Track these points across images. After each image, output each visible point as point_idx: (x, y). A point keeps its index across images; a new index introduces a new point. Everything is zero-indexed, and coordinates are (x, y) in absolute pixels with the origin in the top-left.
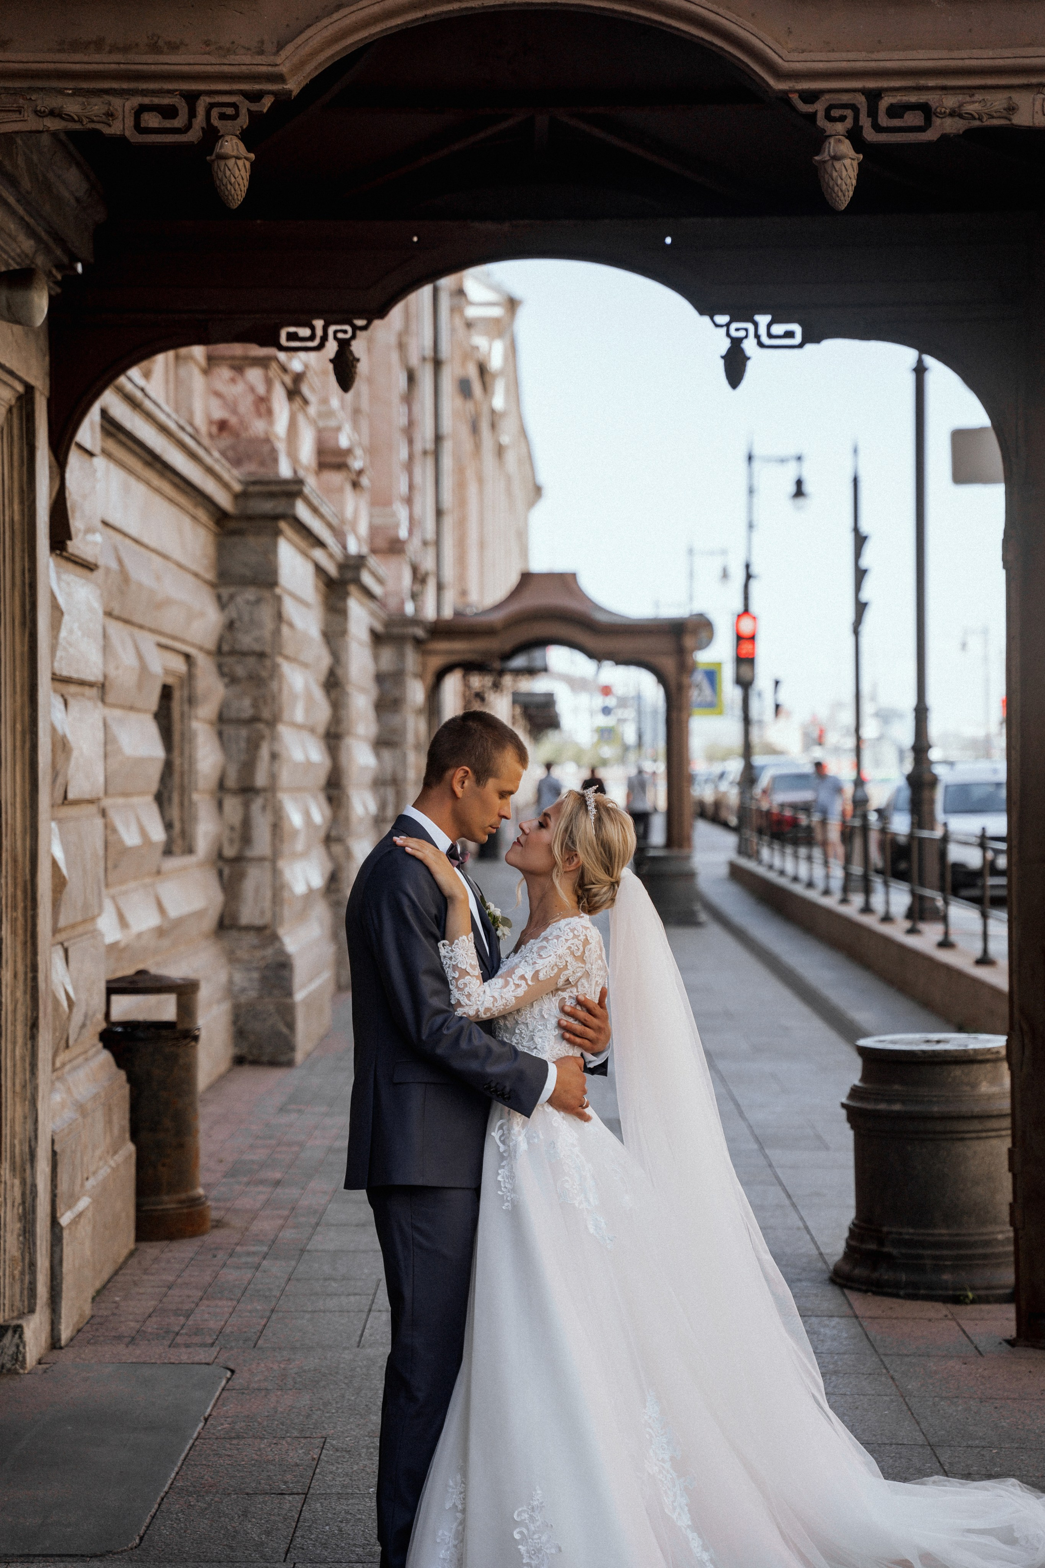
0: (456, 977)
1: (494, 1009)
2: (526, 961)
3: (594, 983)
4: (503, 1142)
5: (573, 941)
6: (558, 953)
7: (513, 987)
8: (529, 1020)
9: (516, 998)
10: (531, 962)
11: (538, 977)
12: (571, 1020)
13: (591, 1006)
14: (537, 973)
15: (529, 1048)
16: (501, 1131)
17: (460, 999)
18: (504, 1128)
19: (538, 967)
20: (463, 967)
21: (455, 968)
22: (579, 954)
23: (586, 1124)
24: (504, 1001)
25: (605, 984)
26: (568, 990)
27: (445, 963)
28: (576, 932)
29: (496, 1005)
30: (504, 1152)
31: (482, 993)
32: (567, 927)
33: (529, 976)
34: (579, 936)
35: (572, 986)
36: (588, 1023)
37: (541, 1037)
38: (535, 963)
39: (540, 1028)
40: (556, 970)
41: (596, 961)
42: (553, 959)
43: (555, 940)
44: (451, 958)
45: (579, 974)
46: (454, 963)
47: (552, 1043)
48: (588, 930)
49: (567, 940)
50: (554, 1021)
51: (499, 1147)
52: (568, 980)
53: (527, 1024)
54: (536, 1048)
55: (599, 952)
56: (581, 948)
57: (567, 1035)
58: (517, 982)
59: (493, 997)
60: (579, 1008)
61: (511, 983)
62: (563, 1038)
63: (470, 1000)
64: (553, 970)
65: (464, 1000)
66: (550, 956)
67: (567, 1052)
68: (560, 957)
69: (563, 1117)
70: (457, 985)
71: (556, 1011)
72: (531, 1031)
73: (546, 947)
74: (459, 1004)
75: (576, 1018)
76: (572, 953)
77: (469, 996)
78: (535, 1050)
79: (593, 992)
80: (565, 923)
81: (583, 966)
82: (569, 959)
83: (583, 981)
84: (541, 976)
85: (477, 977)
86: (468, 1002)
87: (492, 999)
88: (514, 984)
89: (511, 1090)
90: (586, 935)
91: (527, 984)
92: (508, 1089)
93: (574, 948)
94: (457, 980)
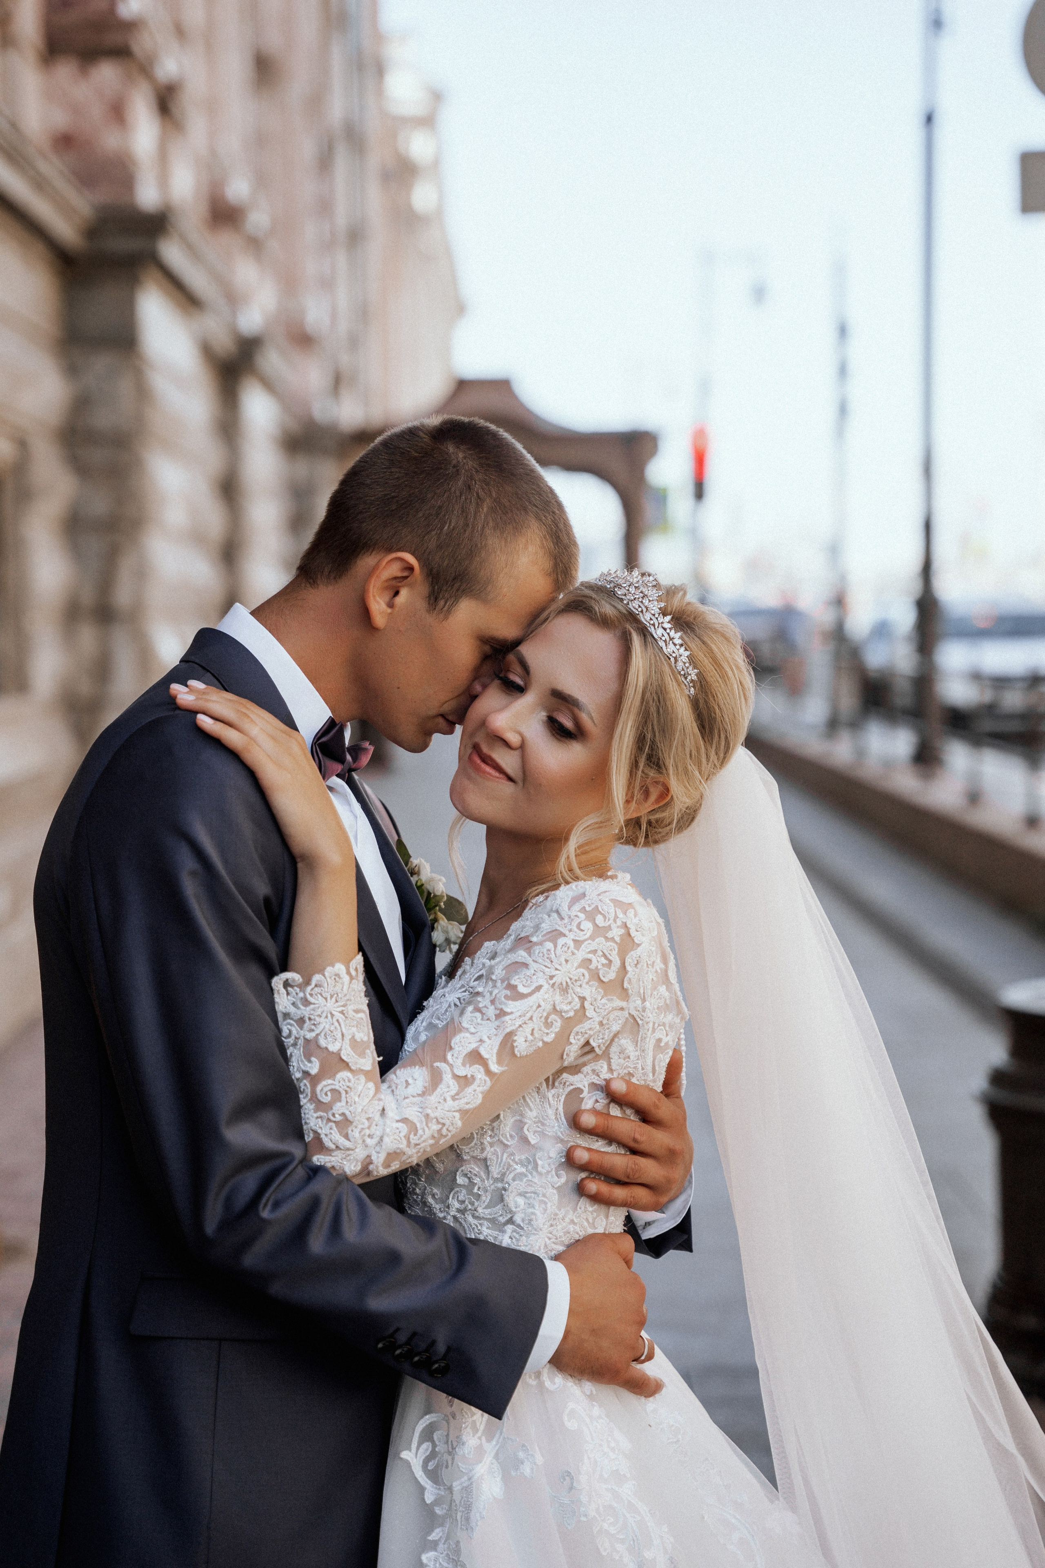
0: (314, 1071)
1: (410, 1151)
2: (478, 1010)
3: (650, 1044)
4: (434, 1476)
5: (593, 945)
6: (560, 978)
7: (454, 1086)
8: (489, 1152)
9: (463, 1113)
10: (491, 1011)
11: (513, 1048)
12: (599, 1145)
13: (645, 1100)
14: (508, 1040)
15: (493, 1221)
16: (426, 1446)
17: (322, 1132)
18: (435, 1437)
19: (510, 1023)
20: (334, 1048)
21: (311, 1047)
22: (610, 975)
23: (651, 1404)
24: (435, 1127)
25: (678, 1044)
26: (585, 1069)
27: (285, 1032)
28: (599, 920)
29: (414, 1139)
30: (437, 1502)
31: (377, 1117)
32: (577, 907)
33: (489, 1051)
34: (609, 928)
35: (597, 1058)
36: (642, 1147)
37: (523, 1194)
38: (501, 1014)
39: (520, 1169)
40: (558, 1025)
41: (655, 988)
42: (546, 998)
43: (549, 945)
44: (301, 1021)
45: (616, 1028)
46: (310, 1036)
47: (551, 1207)
48: (631, 913)
49: (578, 943)
50: (553, 1152)
51: (422, 1489)
52: (587, 1043)
53: (485, 1160)
54: (511, 1221)
55: (659, 965)
56: (617, 962)
57: (593, 1187)
58: (461, 1072)
59: (405, 1120)
60: (615, 1111)
61: (447, 1078)
62: (580, 1190)
63: (347, 1137)
64: (548, 1024)
65: (331, 1135)
66: (539, 988)
67: (593, 1225)
68: (564, 989)
69: (591, 1397)
70: (314, 1092)
71: (558, 1126)
72: (496, 1180)
73: (526, 965)
74: (319, 1145)
75: (610, 1139)
76: (596, 976)
77: (344, 1124)
78: (509, 1228)
79: (649, 1068)
80: (571, 894)
81: (624, 1004)
82: (589, 991)
83: (625, 1042)
84: (522, 1046)
85: (366, 1074)
86: (342, 1141)
87: (404, 1128)
88: (456, 1077)
89: (449, 1349)
90: (625, 925)
91: (488, 1072)
92: (441, 1348)
93: (597, 962)
94: (315, 1080)
